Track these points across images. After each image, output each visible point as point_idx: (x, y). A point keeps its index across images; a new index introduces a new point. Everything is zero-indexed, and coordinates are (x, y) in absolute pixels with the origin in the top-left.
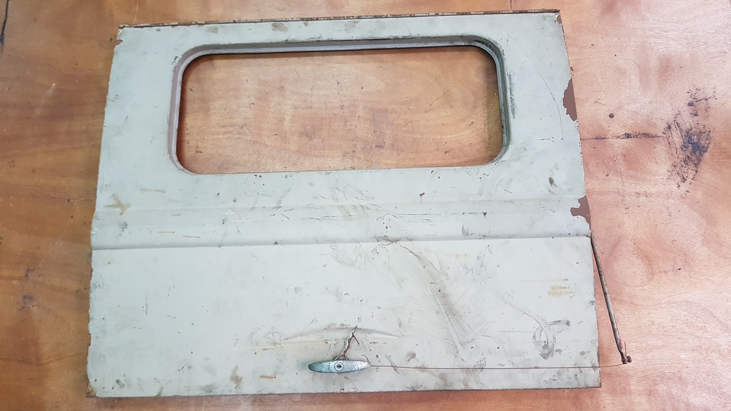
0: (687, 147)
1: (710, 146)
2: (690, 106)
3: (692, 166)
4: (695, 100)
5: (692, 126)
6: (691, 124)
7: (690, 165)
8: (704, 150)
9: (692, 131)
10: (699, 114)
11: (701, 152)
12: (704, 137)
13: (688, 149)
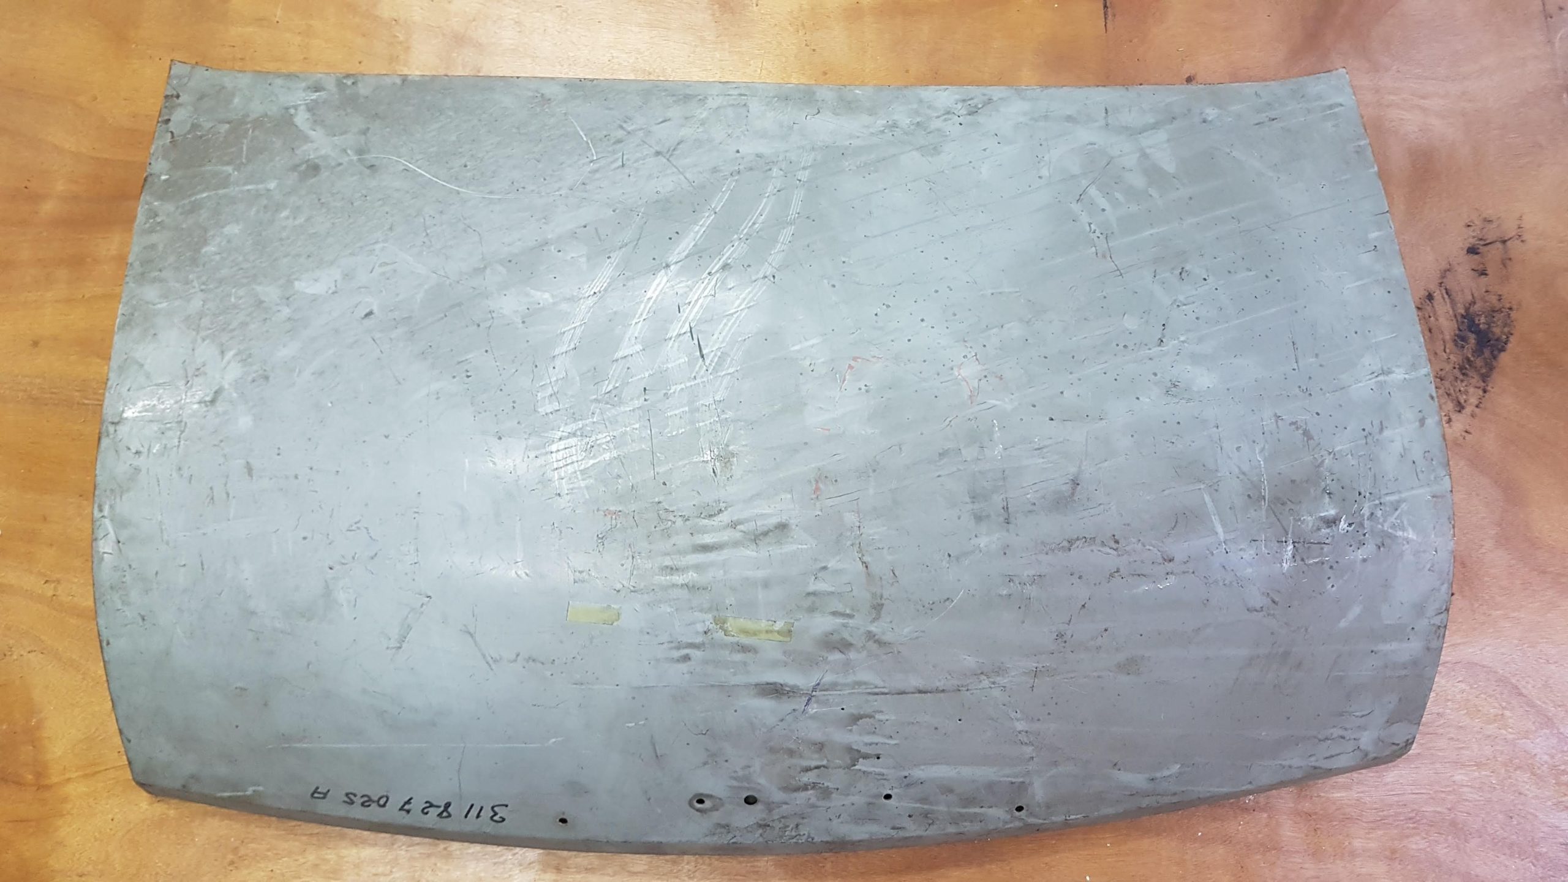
0: (1464, 339)
1: (1510, 339)
2: (1471, 255)
3: (1476, 380)
4: (1482, 243)
5: (1475, 295)
6: (1474, 291)
7: (1473, 378)
8: (1500, 347)
9: (1477, 308)
10: (1489, 272)
11: (1494, 351)
12: (1498, 320)
13: (1468, 344)
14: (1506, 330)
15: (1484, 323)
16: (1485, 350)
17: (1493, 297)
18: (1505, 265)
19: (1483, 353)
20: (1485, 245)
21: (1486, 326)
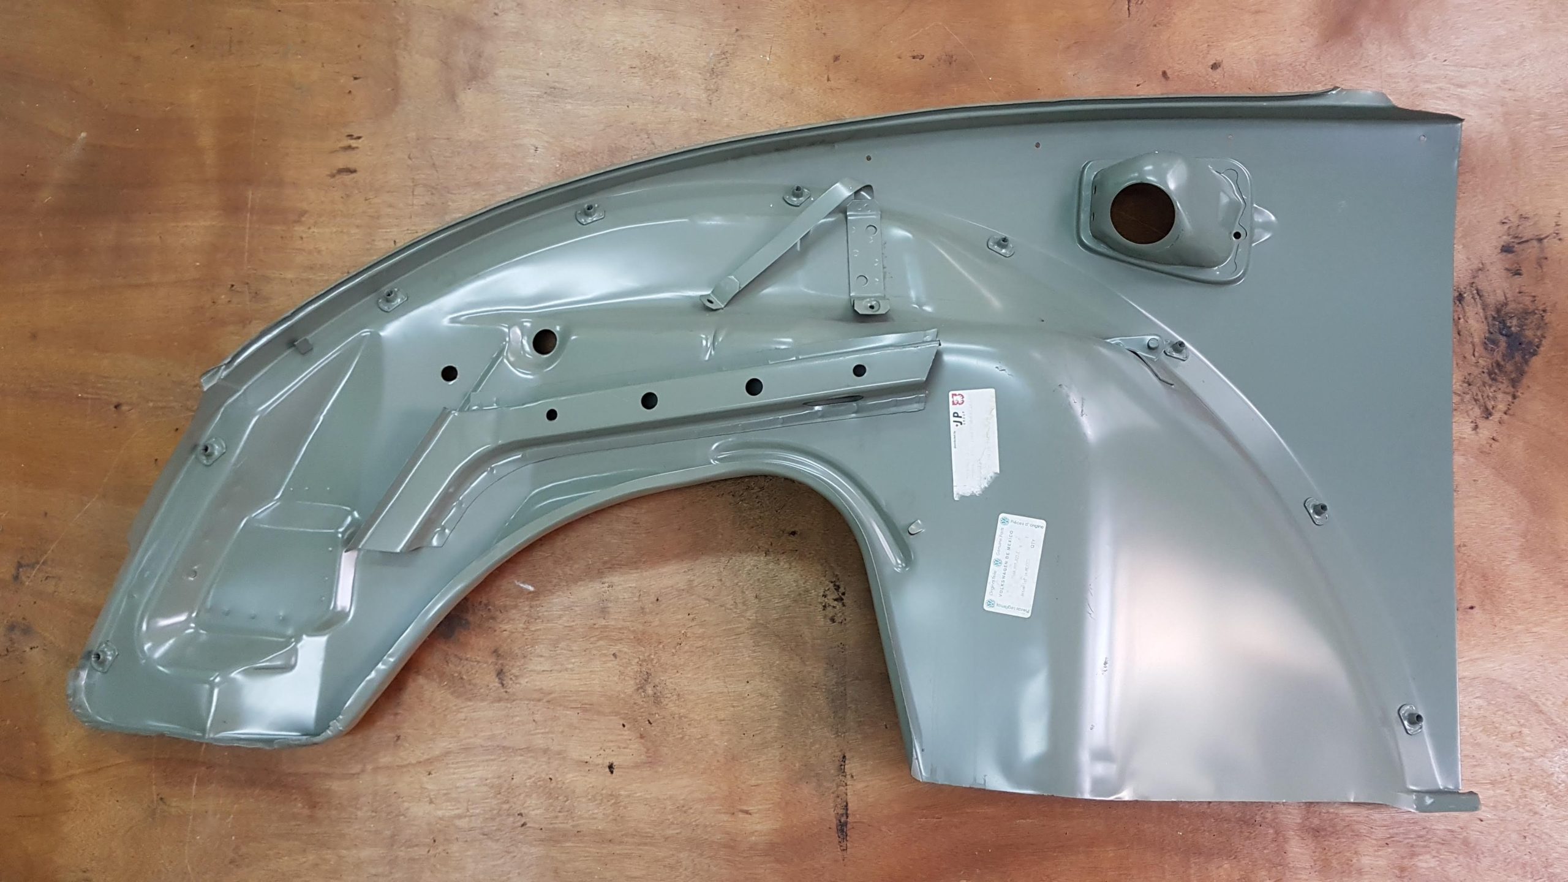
0: (1494, 342)
1: (1543, 342)
2: (1505, 254)
3: (1505, 385)
4: (1517, 241)
5: (1507, 296)
6: (1507, 291)
7: (1502, 383)
8: (1532, 350)
9: (1509, 308)
10: (1524, 270)
11: (1525, 355)
12: (1531, 322)
13: (1498, 347)
14: (1539, 333)
15: (1516, 326)
16: (1516, 354)
17: (1527, 298)
18: (1541, 266)
19: (1513, 358)
20: (1519, 243)
21: (1518, 329)
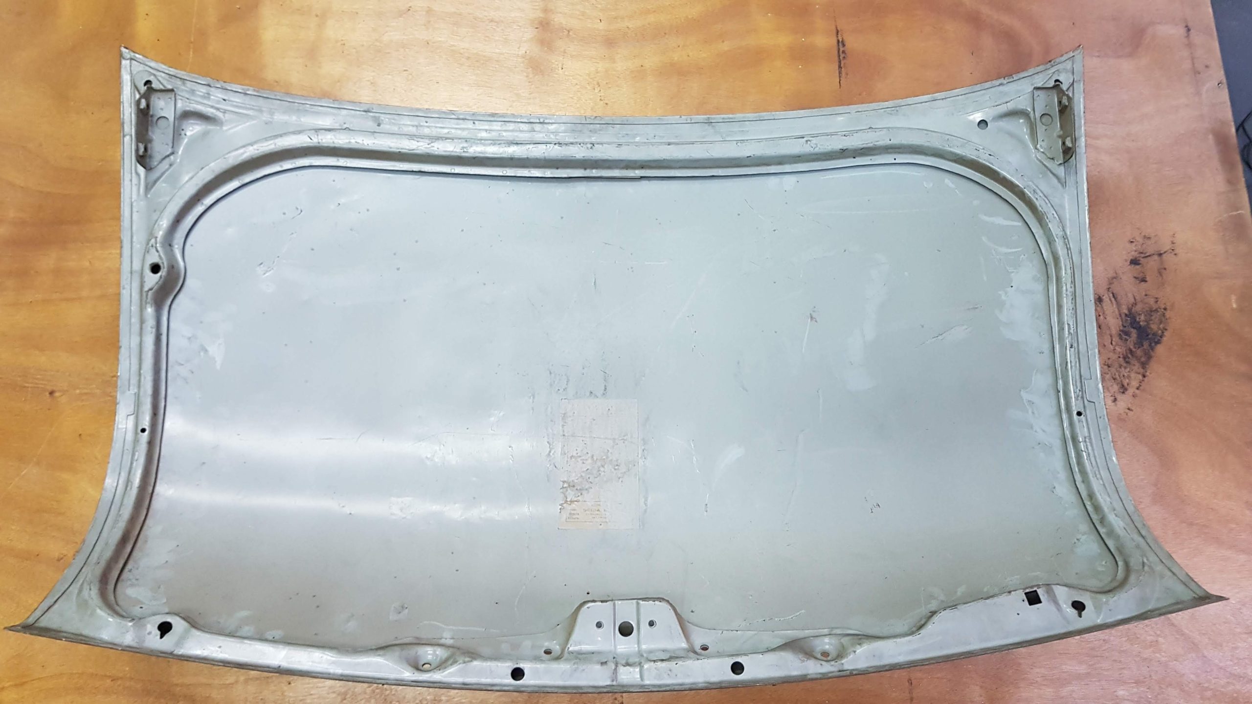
0: (1127, 334)
1: (1165, 334)
2: (1133, 266)
3: (1137, 367)
4: (1143, 255)
5: (1137, 298)
6: (1135, 294)
7: (1134, 365)
8: (1156, 340)
9: (1138, 308)
10: (1148, 279)
11: (1152, 343)
12: (1156, 318)
13: (1130, 337)
14: (1161, 326)
15: (1143, 321)
16: (1144, 343)
17: (1152, 299)
18: (1160, 274)
19: (1143, 346)
20: (1143, 258)
21: (1145, 323)
